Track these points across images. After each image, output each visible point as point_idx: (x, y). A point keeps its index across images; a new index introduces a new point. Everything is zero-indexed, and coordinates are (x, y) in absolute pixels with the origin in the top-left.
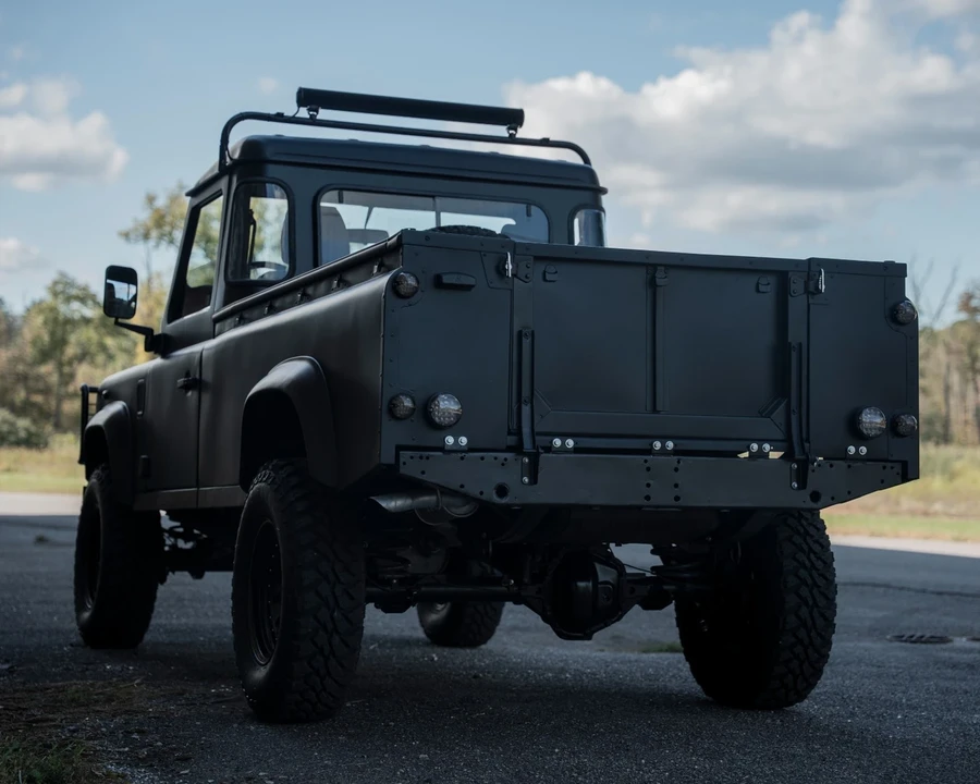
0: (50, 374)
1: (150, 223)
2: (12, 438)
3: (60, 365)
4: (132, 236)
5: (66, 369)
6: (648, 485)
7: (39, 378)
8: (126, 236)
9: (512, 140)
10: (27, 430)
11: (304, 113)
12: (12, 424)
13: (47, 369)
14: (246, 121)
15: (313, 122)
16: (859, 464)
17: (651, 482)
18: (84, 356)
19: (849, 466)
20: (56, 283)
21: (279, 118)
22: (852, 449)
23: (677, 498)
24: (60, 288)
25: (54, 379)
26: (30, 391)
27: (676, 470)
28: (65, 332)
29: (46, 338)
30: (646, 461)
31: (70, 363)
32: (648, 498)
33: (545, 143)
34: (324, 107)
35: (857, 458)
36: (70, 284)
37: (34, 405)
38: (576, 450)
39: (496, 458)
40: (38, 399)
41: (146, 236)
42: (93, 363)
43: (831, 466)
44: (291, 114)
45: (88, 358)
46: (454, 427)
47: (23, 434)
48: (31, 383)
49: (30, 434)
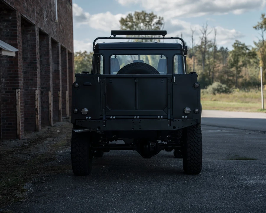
0: (234, 71)
1: (263, 23)
2: (221, 90)
3: (237, 68)
4: (257, 28)
5: (239, 69)
6: (133, 126)
7: (231, 72)
8: (255, 28)
9: (164, 38)
10: (225, 88)
11: (113, 36)
12: (221, 86)
13: (233, 69)
14: (99, 39)
15: (115, 38)
16: (185, 120)
17: (134, 125)
18: (244, 65)
19: (183, 121)
20: (235, 43)
21: (106, 38)
22: (183, 117)
23: (140, 129)
24: (236, 45)
25: (235, 72)
26: (228, 76)
27: (140, 122)
28: (238, 58)
29: (233, 60)
30: (133, 121)
31: (240, 67)
32: (133, 129)
33: (172, 38)
34: (117, 35)
35: (184, 118)
36: (239, 44)
37: (230, 80)
38: (116, 119)
39: (97, 121)
40: (231, 78)
41: (262, 28)
42: (246, 67)
43: (178, 120)
44: (109, 37)
45: (245, 65)
46: (88, 115)
47: (224, 89)
48: (229, 74)
49: (226, 89)
